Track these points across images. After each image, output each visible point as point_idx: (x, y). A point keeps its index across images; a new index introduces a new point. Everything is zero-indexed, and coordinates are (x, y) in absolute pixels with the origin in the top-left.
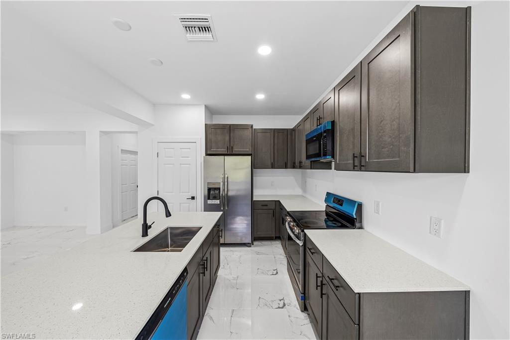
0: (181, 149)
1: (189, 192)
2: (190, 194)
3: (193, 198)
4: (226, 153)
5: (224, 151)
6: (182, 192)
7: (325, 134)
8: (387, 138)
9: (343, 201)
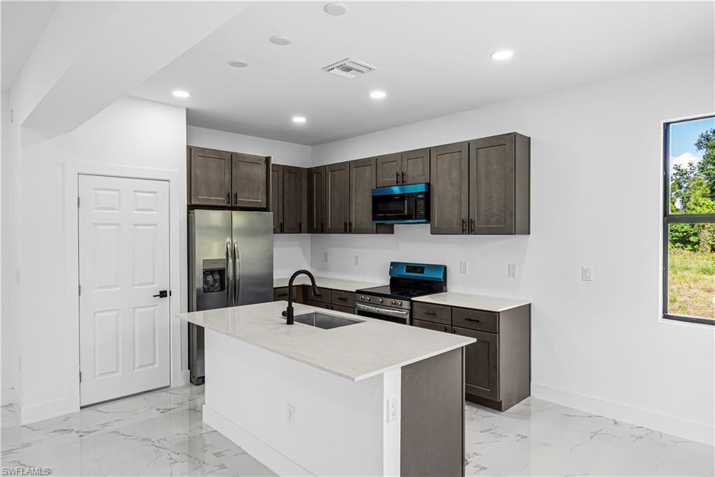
0: (134, 191)
1: (153, 284)
2: (156, 286)
3: (163, 294)
4: (226, 204)
5: (221, 200)
6: (139, 285)
7: (419, 196)
8: (494, 210)
9: (424, 268)
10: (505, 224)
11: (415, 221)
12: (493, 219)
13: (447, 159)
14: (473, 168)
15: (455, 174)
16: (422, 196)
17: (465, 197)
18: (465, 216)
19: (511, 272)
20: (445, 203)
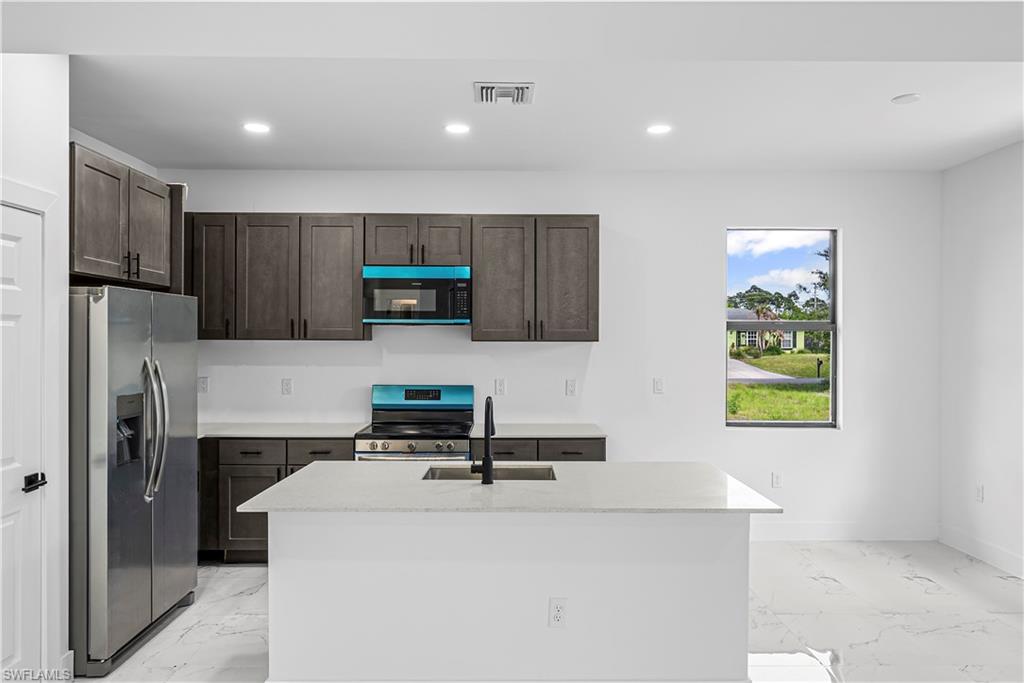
1: (14, 460)
2: (16, 465)
3: (31, 483)
7: (459, 285)
8: (572, 310)
9: (439, 391)
10: (588, 328)
11: (452, 321)
12: (571, 321)
13: (501, 236)
14: (542, 254)
15: (513, 259)
16: (464, 285)
17: (529, 291)
18: (529, 315)
19: (569, 389)
20: (495, 296)
